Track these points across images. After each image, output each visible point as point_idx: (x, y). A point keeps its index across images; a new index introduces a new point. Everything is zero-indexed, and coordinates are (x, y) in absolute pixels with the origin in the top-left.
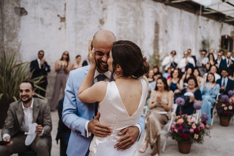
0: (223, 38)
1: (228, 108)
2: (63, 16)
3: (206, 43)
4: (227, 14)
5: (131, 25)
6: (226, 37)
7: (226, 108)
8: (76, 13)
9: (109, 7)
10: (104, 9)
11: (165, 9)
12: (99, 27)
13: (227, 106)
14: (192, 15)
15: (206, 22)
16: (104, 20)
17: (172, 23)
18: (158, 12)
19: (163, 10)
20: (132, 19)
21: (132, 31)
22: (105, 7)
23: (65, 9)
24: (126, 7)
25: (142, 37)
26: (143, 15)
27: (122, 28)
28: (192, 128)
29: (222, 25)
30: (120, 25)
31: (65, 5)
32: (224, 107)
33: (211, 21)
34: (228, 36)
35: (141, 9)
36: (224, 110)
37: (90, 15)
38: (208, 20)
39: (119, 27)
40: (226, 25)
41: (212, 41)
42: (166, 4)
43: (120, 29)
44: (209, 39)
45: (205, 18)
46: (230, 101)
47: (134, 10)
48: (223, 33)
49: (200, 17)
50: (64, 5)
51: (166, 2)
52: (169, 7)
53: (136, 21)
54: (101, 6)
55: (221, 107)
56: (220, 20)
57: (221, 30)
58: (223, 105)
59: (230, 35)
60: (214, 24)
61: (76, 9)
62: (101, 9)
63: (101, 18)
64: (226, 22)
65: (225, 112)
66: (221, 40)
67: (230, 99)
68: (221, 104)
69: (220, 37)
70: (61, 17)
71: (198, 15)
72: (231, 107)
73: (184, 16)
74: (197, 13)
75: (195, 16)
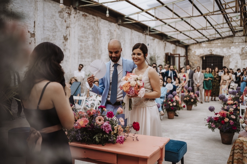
0: (167, 55)
1: (173, 104)
2: (32, 33)
3: (153, 59)
4: (169, 34)
5: (90, 42)
6: (169, 55)
7: (171, 105)
8: (44, 29)
9: (72, 26)
10: (67, 27)
11: (118, 29)
12: (63, 42)
13: (172, 103)
14: (141, 34)
15: (152, 41)
16: (68, 37)
17: (125, 41)
18: (112, 31)
19: (117, 30)
20: (91, 36)
21: (91, 47)
22: (68, 26)
23: (34, 26)
24: (86, 26)
25: (100, 53)
26: (100, 33)
27: (83, 44)
29: (165, 43)
30: (81, 41)
31: (35, 22)
32: (170, 104)
33: (157, 40)
34: (171, 54)
35: (98, 28)
36: (170, 106)
37: (55, 32)
38: (154, 40)
39: (80, 43)
40: (168, 44)
41: (158, 57)
42: (119, 25)
43: (81, 45)
44: (155, 56)
45: (152, 38)
46: (174, 99)
47: (93, 29)
48: (167, 51)
49: (148, 37)
50: (33, 23)
51: (119, 23)
52: (121, 27)
53: (94, 39)
54: (65, 24)
55: (168, 104)
56: (163, 40)
57: (165, 48)
58: (169, 102)
59: (172, 53)
60: (158, 43)
61: (44, 27)
62: (65, 27)
63: (65, 35)
64: (168, 41)
65: (171, 108)
66: (165, 57)
67: (174, 98)
68: (168, 102)
69: (164, 55)
70: (31, 33)
71: (145, 34)
72: (175, 104)
73: (134, 35)
74: (145, 32)
75: (143, 35)
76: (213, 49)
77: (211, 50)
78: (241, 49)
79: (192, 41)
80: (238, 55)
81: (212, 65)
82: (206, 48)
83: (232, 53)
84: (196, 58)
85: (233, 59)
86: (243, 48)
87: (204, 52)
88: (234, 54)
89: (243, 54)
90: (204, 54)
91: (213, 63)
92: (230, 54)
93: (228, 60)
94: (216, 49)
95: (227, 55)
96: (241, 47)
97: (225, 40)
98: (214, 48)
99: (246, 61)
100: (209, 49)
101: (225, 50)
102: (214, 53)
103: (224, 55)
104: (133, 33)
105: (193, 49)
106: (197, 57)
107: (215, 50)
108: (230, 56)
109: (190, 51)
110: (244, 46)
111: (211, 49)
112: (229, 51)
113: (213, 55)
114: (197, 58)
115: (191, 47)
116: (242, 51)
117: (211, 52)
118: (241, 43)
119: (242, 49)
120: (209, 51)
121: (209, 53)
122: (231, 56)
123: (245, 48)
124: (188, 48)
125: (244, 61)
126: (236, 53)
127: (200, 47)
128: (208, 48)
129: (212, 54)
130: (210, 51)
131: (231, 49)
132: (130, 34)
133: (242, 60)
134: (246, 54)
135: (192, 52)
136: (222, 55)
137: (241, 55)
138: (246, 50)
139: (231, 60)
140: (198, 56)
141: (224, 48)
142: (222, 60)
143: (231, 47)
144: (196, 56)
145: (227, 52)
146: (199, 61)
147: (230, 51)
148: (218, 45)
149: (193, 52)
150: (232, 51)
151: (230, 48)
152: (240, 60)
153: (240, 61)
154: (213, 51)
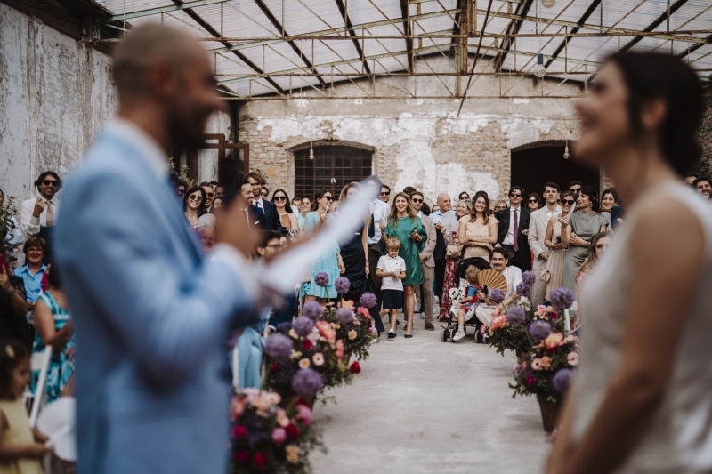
1: (311, 362)
7: (304, 365)
13: (308, 355)
14: (71, 44)
28: (279, 426)
32: (297, 360)
46: (314, 337)
58: (294, 354)
71: (88, 46)
72: (319, 359)
73: (42, 44)
74: (87, 36)
75: (79, 47)
76: (336, 120)
77: (330, 124)
78: (434, 123)
79: (262, 86)
80: (425, 145)
81: (333, 180)
82: (310, 117)
83: (404, 135)
84: (272, 155)
85: (409, 158)
86: (441, 119)
87: (304, 129)
88: (411, 142)
89: (441, 142)
90: (301, 137)
91: (337, 174)
92: (399, 141)
93: (389, 163)
94: (347, 120)
95: (387, 143)
96: (434, 115)
97: (377, 84)
98: (340, 117)
99: (452, 169)
100: (320, 119)
101: (378, 123)
102: (340, 135)
103: (378, 146)
104: (36, 32)
105: (260, 118)
106: (278, 148)
107: (342, 124)
108: (396, 148)
109: (247, 125)
110: (443, 114)
111: (329, 118)
112: (393, 130)
113: (336, 140)
114: (276, 152)
115: (252, 110)
116: (438, 130)
117: (330, 130)
118: (432, 101)
119: (437, 122)
120: (321, 125)
121: (321, 135)
122: (402, 146)
123: (448, 120)
124: (242, 114)
125: (444, 166)
126: (418, 138)
127: (288, 111)
128: (316, 114)
129: (332, 140)
130: (325, 128)
131: (400, 122)
132: (24, 36)
133: (437, 162)
134: (449, 143)
135: (255, 129)
136: (370, 143)
137: (434, 146)
138: (449, 127)
139: (400, 162)
140: (280, 145)
141: (374, 116)
142: (369, 163)
143: (399, 113)
144: (271, 144)
145: (387, 131)
146: (282, 165)
147: (397, 130)
148: (353, 105)
149: (260, 127)
150: (405, 129)
151: (397, 119)
152: (433, 165)
153: (431, 168)
154: (334, 126)
